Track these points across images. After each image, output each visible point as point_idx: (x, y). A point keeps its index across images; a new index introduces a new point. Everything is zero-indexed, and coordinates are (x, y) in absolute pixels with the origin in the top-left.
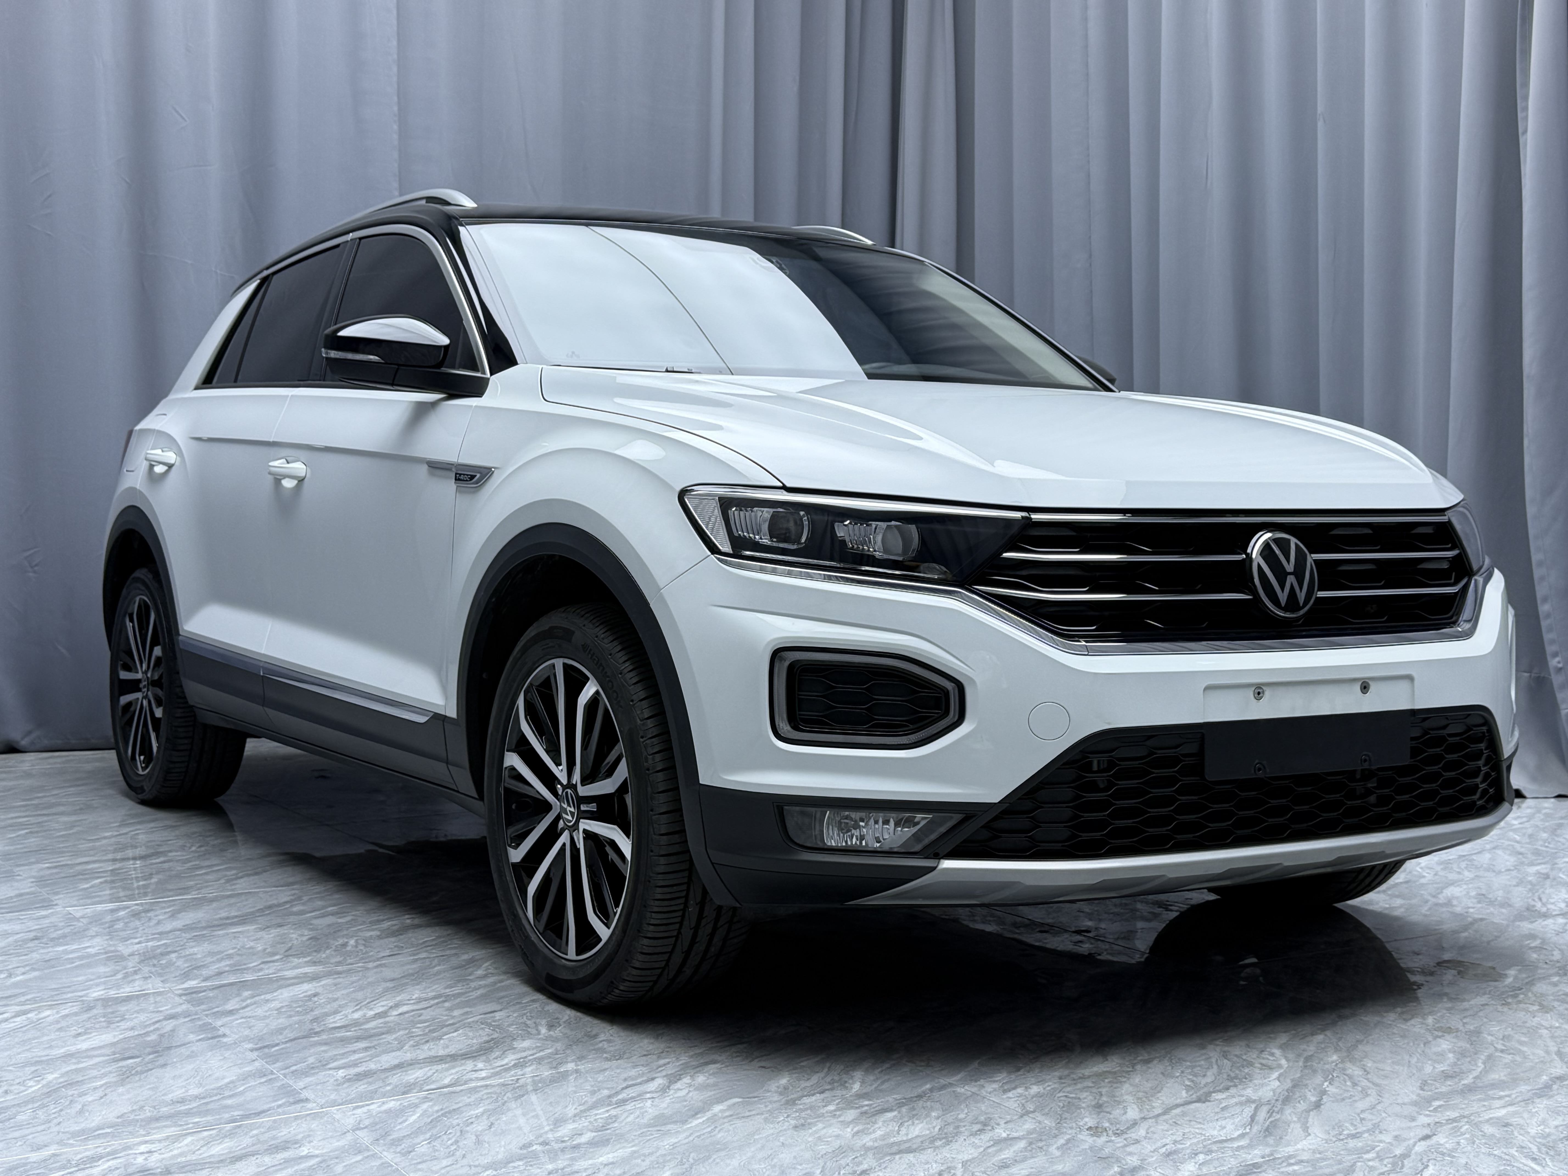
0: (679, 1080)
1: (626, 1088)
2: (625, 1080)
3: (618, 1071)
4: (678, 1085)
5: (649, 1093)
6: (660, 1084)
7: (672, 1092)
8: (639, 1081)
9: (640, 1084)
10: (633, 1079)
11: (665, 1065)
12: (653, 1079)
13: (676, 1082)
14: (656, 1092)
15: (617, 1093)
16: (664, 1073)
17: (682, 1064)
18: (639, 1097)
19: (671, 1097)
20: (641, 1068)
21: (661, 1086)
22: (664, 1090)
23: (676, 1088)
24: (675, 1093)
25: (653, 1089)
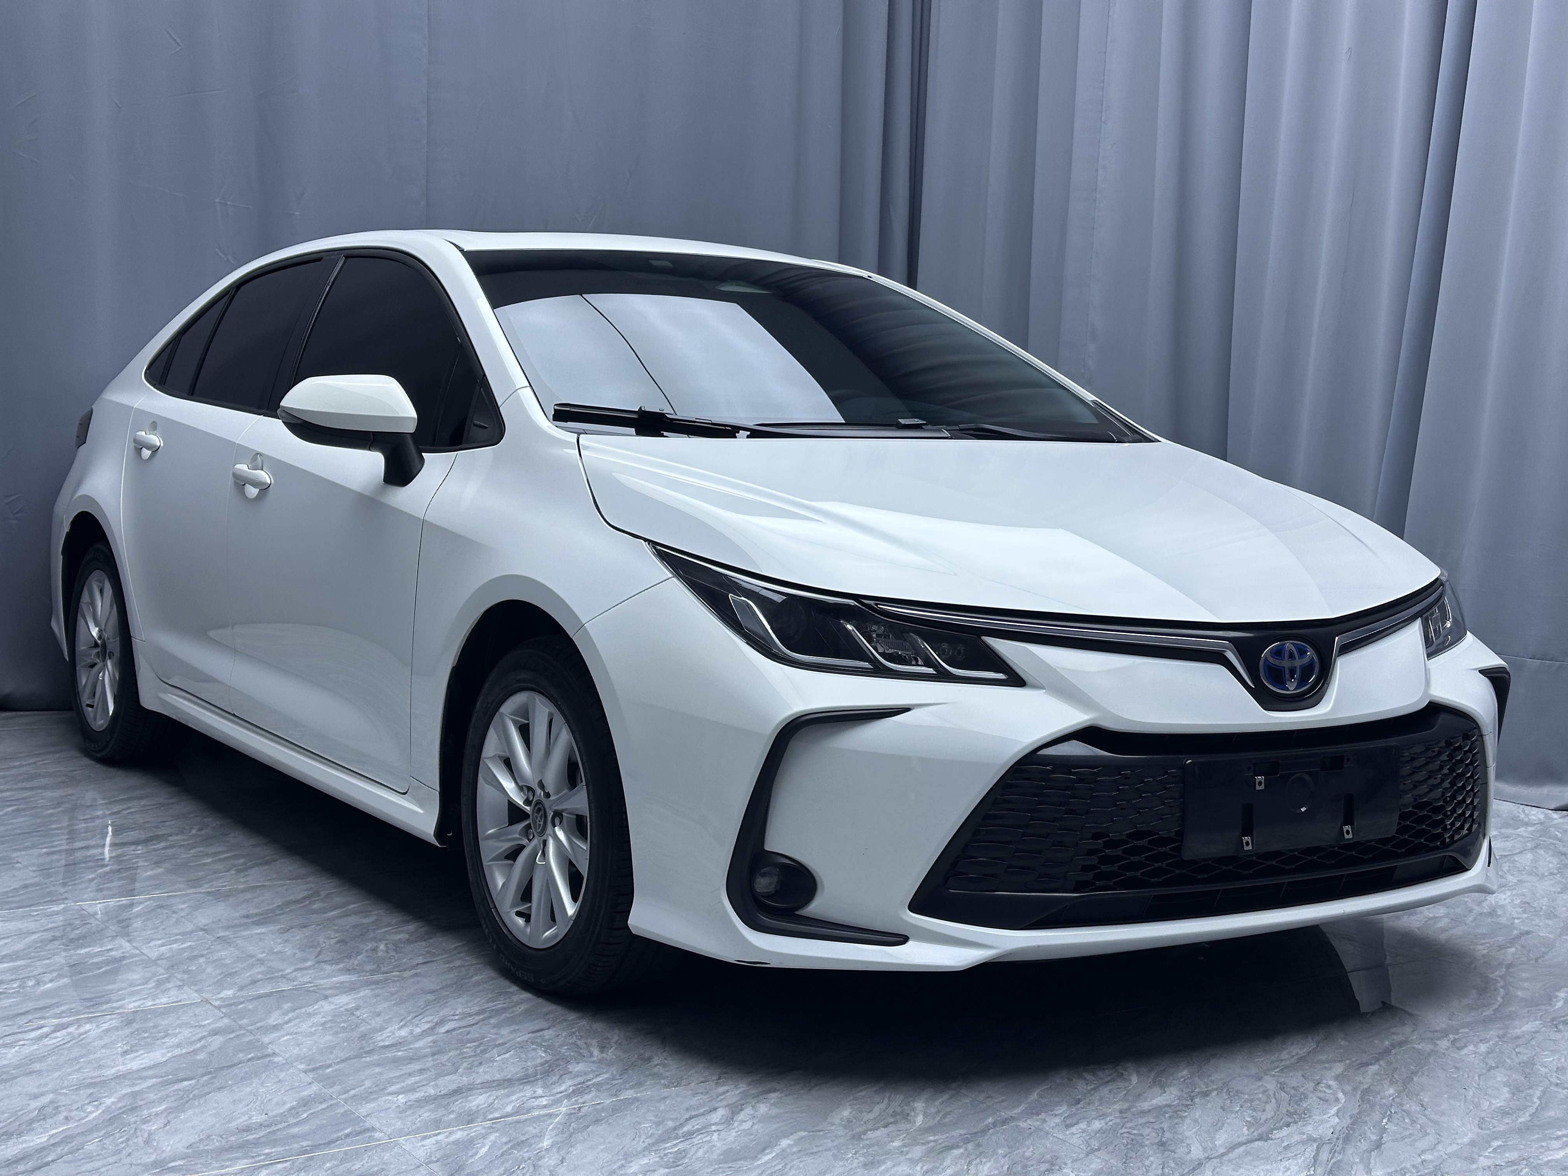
0: (742, 1110)
1: (690, 1118)
2: (687, 1110)
3: (679, 1100)
4: (741, 1116)
5: (713, 1124)
6: (723, 1116)
7: (736, 1124)
8: (702, 1110)
9: (703, 1114)
10: (695, 1110)
11: (724, 1093)
12: (715, 1109)
13: (739, 1113)
14: (721, 1124)
15: (681, 1125)
16: (725, 1103)
17: (740, 1093)
18: (704, 1130)
19: (737, 1130)
20: (701, 1096)
21: (725, 1118)
22: (728, 1121)
23: (740, 1118)
24: (740, 1125)
25: (718, 1120)
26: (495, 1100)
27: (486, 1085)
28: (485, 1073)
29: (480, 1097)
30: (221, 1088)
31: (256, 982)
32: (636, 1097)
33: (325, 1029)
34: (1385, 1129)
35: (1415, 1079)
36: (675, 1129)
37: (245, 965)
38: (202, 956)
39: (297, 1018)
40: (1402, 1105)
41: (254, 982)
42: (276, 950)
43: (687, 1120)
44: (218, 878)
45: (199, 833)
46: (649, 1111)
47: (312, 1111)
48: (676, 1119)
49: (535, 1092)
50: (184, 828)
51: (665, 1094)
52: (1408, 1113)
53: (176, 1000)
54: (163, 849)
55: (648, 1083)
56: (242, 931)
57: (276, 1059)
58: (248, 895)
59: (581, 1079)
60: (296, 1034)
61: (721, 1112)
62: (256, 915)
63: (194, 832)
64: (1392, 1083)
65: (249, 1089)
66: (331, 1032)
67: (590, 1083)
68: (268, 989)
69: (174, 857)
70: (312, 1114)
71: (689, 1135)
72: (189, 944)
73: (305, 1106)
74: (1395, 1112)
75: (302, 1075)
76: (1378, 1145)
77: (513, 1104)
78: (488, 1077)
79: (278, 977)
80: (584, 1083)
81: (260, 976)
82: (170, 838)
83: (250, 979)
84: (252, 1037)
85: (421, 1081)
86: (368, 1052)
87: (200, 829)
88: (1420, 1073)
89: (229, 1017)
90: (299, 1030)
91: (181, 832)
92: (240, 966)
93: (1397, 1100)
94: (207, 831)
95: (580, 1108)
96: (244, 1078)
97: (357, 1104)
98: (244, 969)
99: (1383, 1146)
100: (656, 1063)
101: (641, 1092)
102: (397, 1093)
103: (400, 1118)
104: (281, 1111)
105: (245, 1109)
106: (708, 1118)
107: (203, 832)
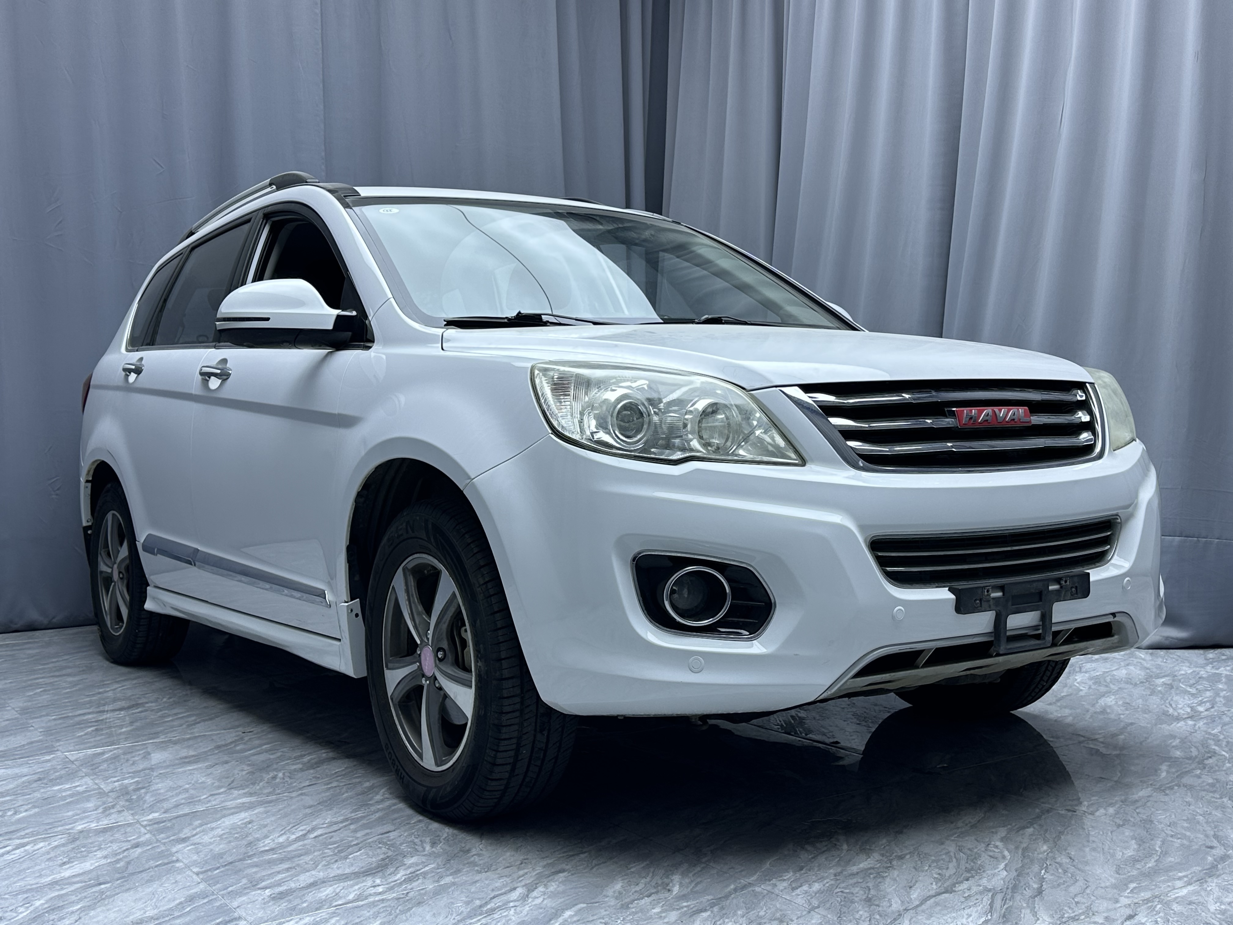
26: (341, 890)
27: (336, 878)
28: (338, 868)
29: (330, 888)
30: (128, 890)
31: (178, 806)
32: (453, 882)
33: (222, 839)
34: (1044, 878)
35: (1062, 837)
36: (481, 906)
37: (174, 793)
38: (143, 788)
39: (203, 831)
40: (1055, 858)
41: (177, 806)
42: (200, 781)
43: (492, 899)
44: (173, 731)
45: (168, 701)
46: (462, 892)
47: (195, 905)
48: (483, 898)
49: (374, 882)
50: (158, 698)
51: (477, 878)
52: (1060, 864)
53: (115, 822)
54: (138, 713)
55: (464, 870)
56: (179, 768)
57: (178, 865)
58: (191, 742)
59: (411, 870)
60: (198, 844)
61: (519, 891)
62: (193, 756)
63: (165, 700)
64: (1045, 841)
65: (150, 889)
66: (225, 842)
67: (418, 872)
68: (186, 810)
69: (145, 718)
70: (194, 907)
71: (493, 911)
72: (137, 779)
73: (190, 901)
74: (1050, 865)
75: (195, 877)
76: (1040, 892)
77: (356, 892)
78: (340, 872)
79: (196, 801)
80: (414, 872)
81: (183, 801)
82: (147, 705)
83: (175, 803)
84: (163, 848)
85: (285, 878)
86: (249, 857)
87: (170, 698)
88: (1065, 833)
89: (151, 833)
90: (201, 841)
91: (156, 701)
92: (170, 794)
93: (1050, 854)
94: (174, 699)
95: (408, 893)
96: (148, 881)
97: (232, 898)
98: (173, 796)
99: (1043, 892)
100: (474, 853)
101: (458, 877)
102: (265, 888)
103: (263, 908)
104: (171, 906)
105: (142, 906)
106: (509, 896)
107: (171, 700)
